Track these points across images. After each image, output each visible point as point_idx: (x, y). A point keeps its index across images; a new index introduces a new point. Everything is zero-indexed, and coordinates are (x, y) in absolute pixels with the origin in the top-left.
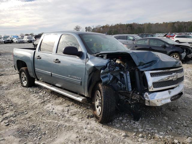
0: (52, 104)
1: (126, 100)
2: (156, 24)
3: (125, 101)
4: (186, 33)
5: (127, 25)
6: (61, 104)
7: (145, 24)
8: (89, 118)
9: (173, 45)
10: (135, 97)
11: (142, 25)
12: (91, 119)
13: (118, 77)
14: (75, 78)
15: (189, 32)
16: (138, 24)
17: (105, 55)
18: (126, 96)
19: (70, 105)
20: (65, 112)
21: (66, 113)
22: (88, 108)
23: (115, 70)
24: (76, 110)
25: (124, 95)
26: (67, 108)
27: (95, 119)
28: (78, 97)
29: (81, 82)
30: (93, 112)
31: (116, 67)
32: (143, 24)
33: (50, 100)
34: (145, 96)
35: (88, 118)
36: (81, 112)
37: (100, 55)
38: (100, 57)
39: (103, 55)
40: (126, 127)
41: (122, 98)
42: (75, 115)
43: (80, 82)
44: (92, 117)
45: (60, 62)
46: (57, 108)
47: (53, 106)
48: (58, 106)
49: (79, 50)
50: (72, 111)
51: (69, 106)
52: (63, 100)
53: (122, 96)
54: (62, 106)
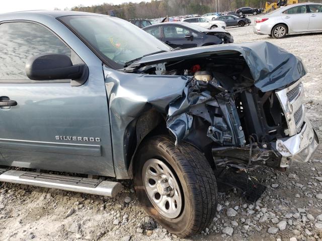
0: (19, 219)
1: (232, 165)
2: (141, 3)
3: (228, 167)
4: (186, 16)
5: (93, 7)
6: (45, 211)
7: (123, 5)
8: (149, 232)
9: (204, 32)
10: (258, 157)
11: (119, 7)
12: (155, 235)
13: (207, 117)
14: (77, 141)
15: (190, 14)
16: (112, 5)
17: (159, 65)
18: (229, 158)
19: (76, 208)
20: (73, 236)
21: (78, 236)
22: (126, 204)
23: (199, 102)
24: (99, 217)
25: (225, 157)
26: (70, 218)
27: (165, 230)
28: (96, 186)
29: (101, 148)
30: (149, 212)
31: (203, 93)
32: (119, 5)
33: (8, 208)
34: (277, 148)
35: (144, 233)
36: (116, 222)
37: (144, 68)
38: (146, 72)
39: (153, 66)
40: (247, 227)
41: (220, 164)
42: (105, 233)
43: (98, 150)
44: (153, 227)
45: (15, 104)
46: (40, 227)
47: (28, 226)
48: (41, 221)
49: (75, 61)
50: (89, 224)
51: (74, 212)
52: (45, 198)
53: (222, 158)
54: (54, 217)
